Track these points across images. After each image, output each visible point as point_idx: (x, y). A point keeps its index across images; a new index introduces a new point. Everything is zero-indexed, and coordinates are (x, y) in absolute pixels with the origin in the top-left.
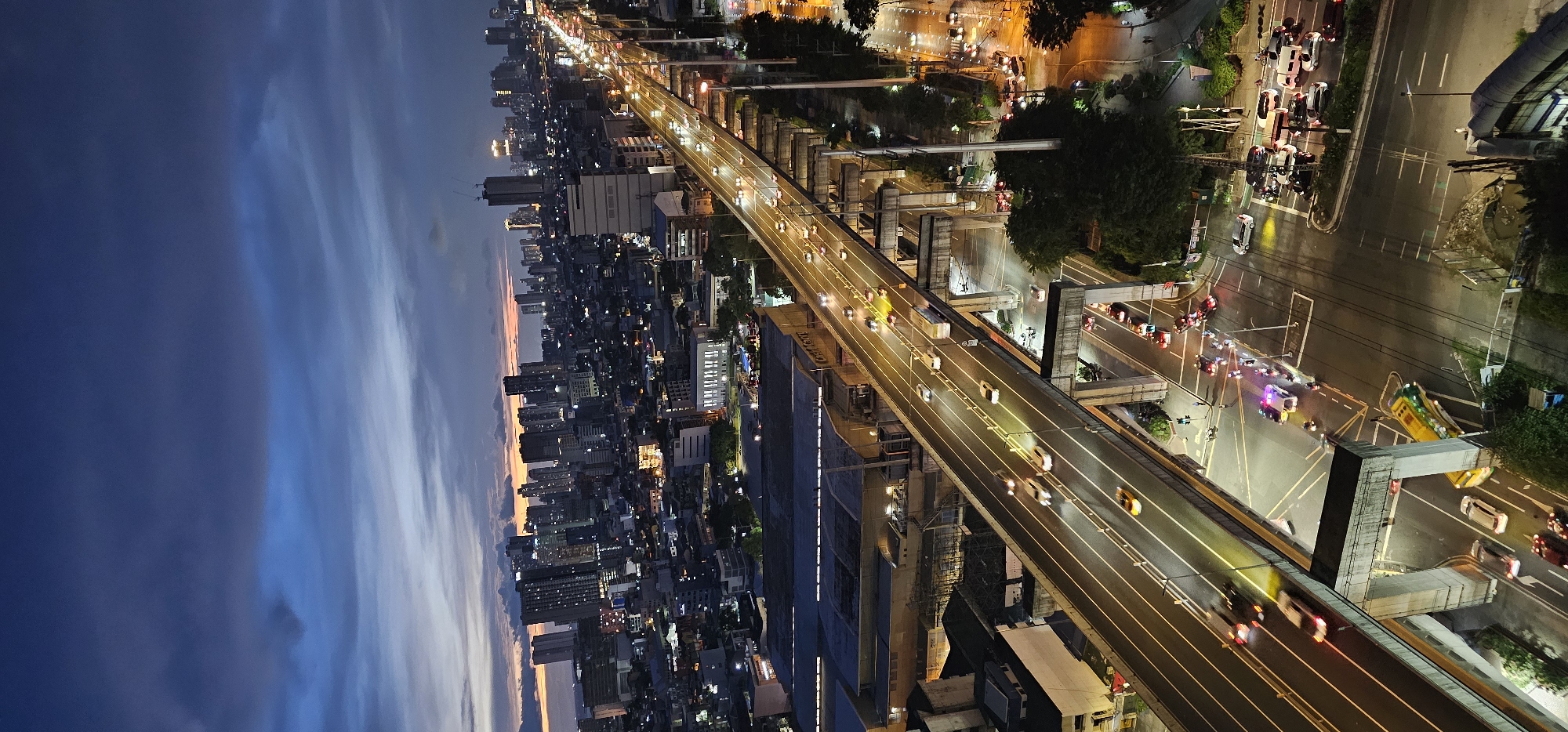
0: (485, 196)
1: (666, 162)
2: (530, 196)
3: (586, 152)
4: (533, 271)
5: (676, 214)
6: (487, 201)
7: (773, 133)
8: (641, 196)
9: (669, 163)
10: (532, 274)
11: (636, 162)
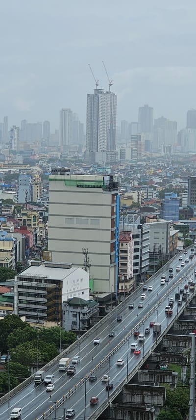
0: (98, 92)
1: (120, 285)
2: (95, 136)
3: (137, 201)
4: (15, 131)
5: (64, 291)
6: (93, 93)
7: (143, 403)
8: (86, 254)
9: (120, 288)
10: (12, 130)
11: (122, 251)
